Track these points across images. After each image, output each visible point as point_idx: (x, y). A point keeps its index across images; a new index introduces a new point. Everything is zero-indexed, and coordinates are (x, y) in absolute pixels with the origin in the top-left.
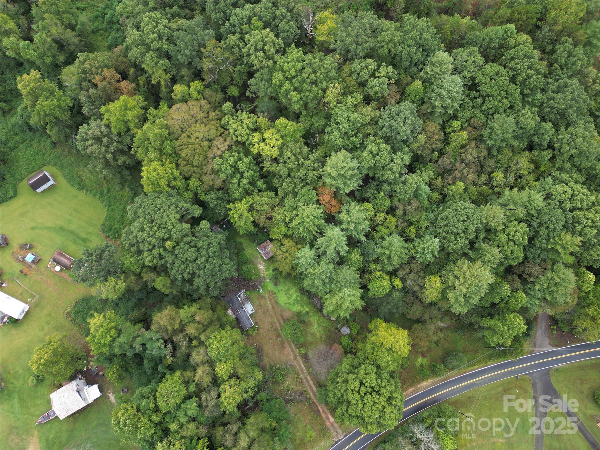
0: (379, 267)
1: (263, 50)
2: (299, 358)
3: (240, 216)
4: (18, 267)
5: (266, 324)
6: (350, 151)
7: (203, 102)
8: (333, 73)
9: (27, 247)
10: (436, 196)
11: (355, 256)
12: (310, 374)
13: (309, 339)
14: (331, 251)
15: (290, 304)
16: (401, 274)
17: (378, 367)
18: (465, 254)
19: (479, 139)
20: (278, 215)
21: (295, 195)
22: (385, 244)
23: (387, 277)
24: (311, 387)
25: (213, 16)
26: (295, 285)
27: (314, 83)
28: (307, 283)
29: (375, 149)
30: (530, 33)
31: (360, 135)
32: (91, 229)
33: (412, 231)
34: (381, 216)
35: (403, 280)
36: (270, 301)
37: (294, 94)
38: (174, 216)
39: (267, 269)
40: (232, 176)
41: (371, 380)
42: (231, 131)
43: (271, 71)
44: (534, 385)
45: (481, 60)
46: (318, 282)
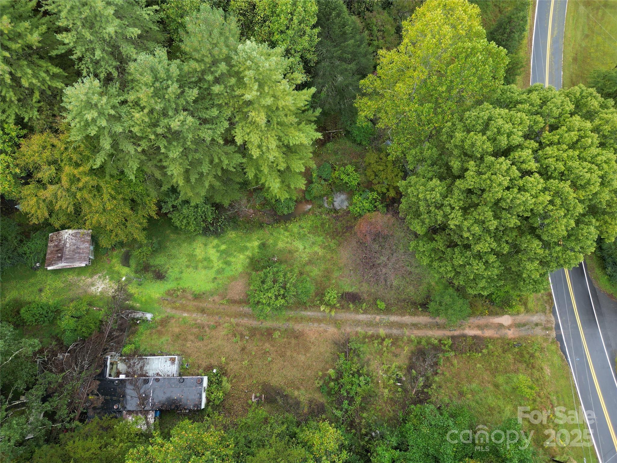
2: (343, 315)
5: (225, 347)
15: (220, 271)
24: (415, 326)
36: (184, 308)
39: (114, 276)
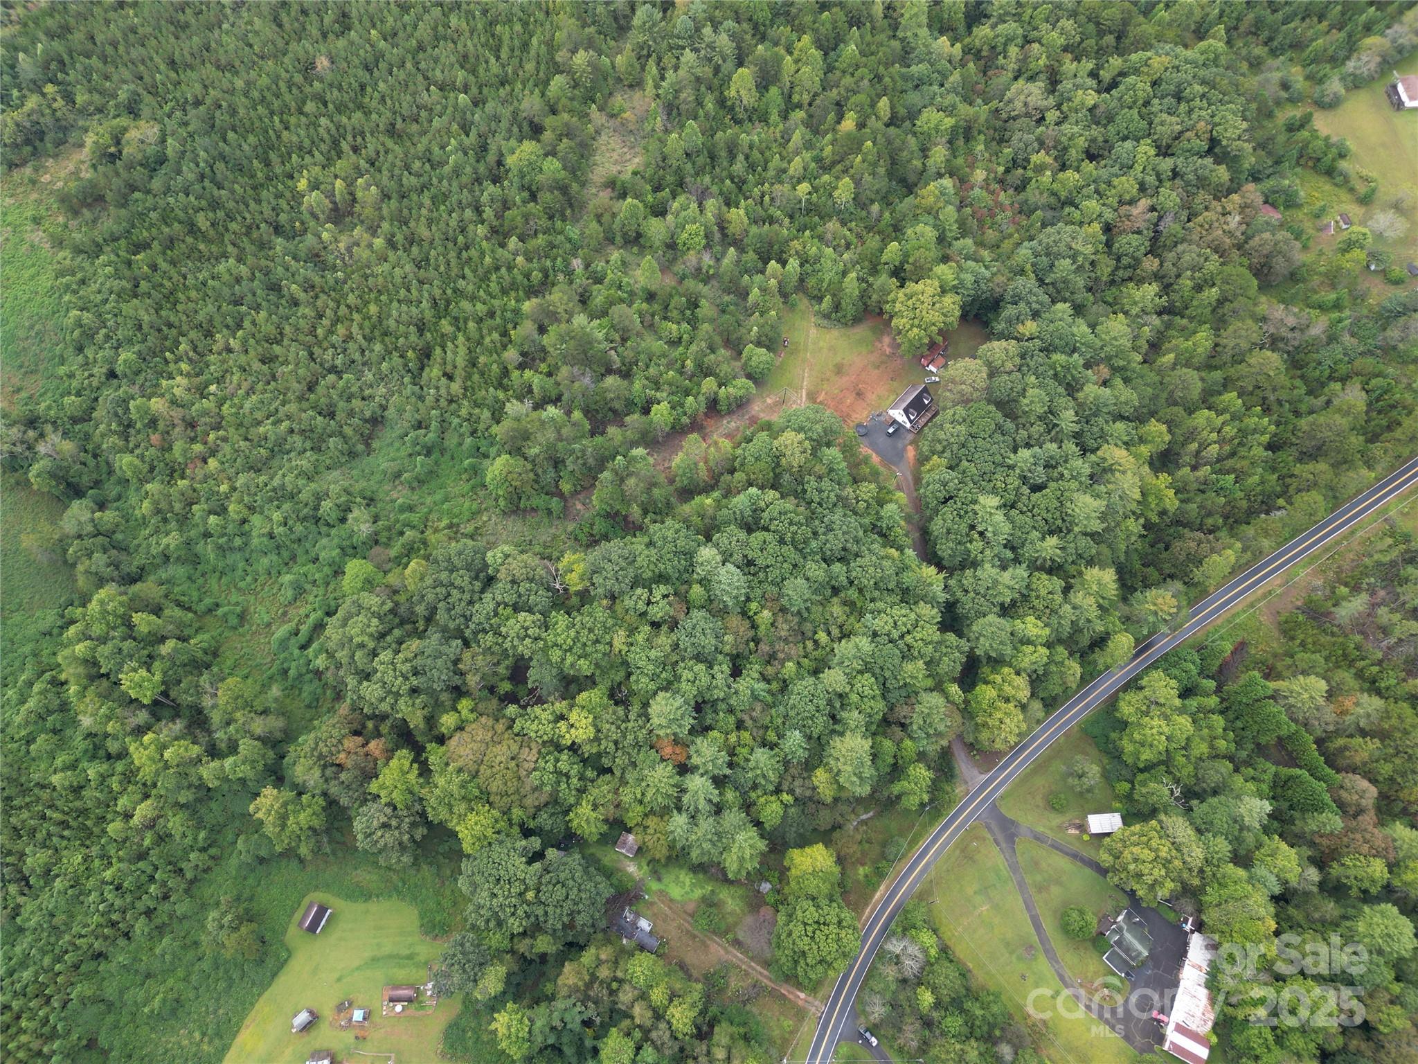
0: (759, 792)
1: (527, 636)
2: (731, 949)
3: (588, 821)
4: (349, 1037)
5: (672, 931)
6: (666, 689)
7: (483, 720)
8: (610, 622)
9: (344, 1007)
10: (775, 686)
11: (730, 795)
12: (752, 959)
13: (730, 920)
14: (702, 804)
15: (687, 893)
16: (785, 787)
17: (813, 899)
18: (833, 731)
19: (783, 610)
20: (627, 796)
21: (634, 765)
22: (752, 764)
23: (773, 798)
24: (759, 973)
25: (452, 625)
26: (681, 867)
27: (597, 641)
28: (694, 854)
29: (690, 676)
30: (773, 487)
31: (669, 668)
32: (410, 940)
33: (771, 736)
34: (733, 738)
35: (791, 792)
36: (663, 902)
37: (581, 662)
38: (520, 861)
39: (640, 868)
40: (558, 783)
41: (812, 914)
42: (533, 735)
43: (545, 650)
44: (988, 827)
45: (742, 535)
46: (706, 846)
